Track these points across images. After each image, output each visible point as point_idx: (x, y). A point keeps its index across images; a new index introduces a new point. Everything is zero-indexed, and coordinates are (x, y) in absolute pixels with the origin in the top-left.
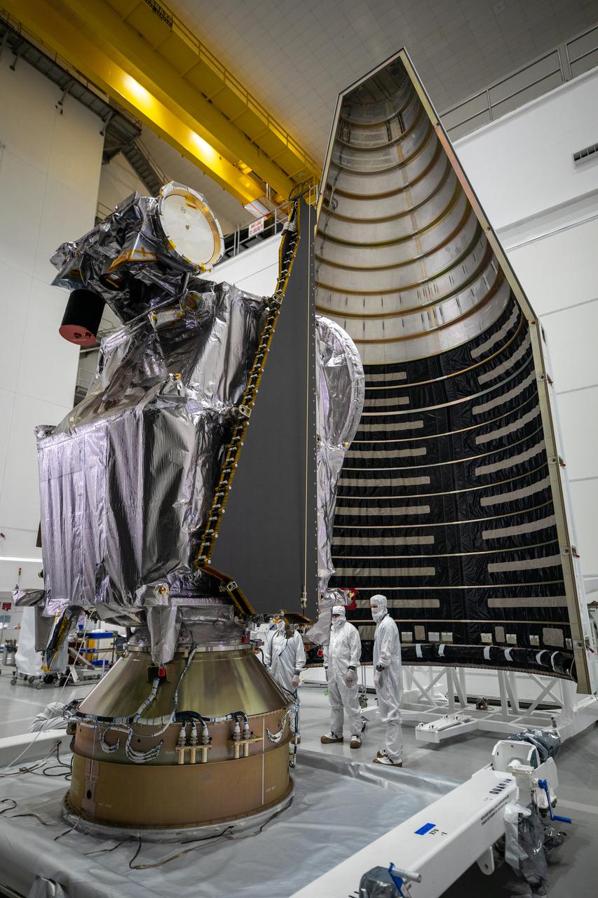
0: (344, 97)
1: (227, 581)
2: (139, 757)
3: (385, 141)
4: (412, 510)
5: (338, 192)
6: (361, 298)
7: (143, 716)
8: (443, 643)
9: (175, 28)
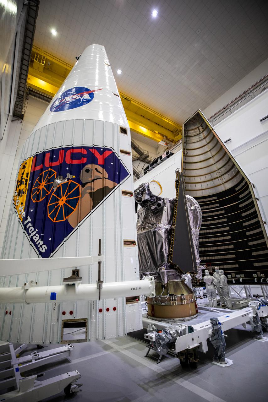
0: (184, 124)
1: (176, 265)
2: (163, 304)
3: (198, 132)
4: (225, 238)
5: (187, 150)
6: (199, 177)
7: (162, 295)
8: (241, 278)
9: (131, 102)
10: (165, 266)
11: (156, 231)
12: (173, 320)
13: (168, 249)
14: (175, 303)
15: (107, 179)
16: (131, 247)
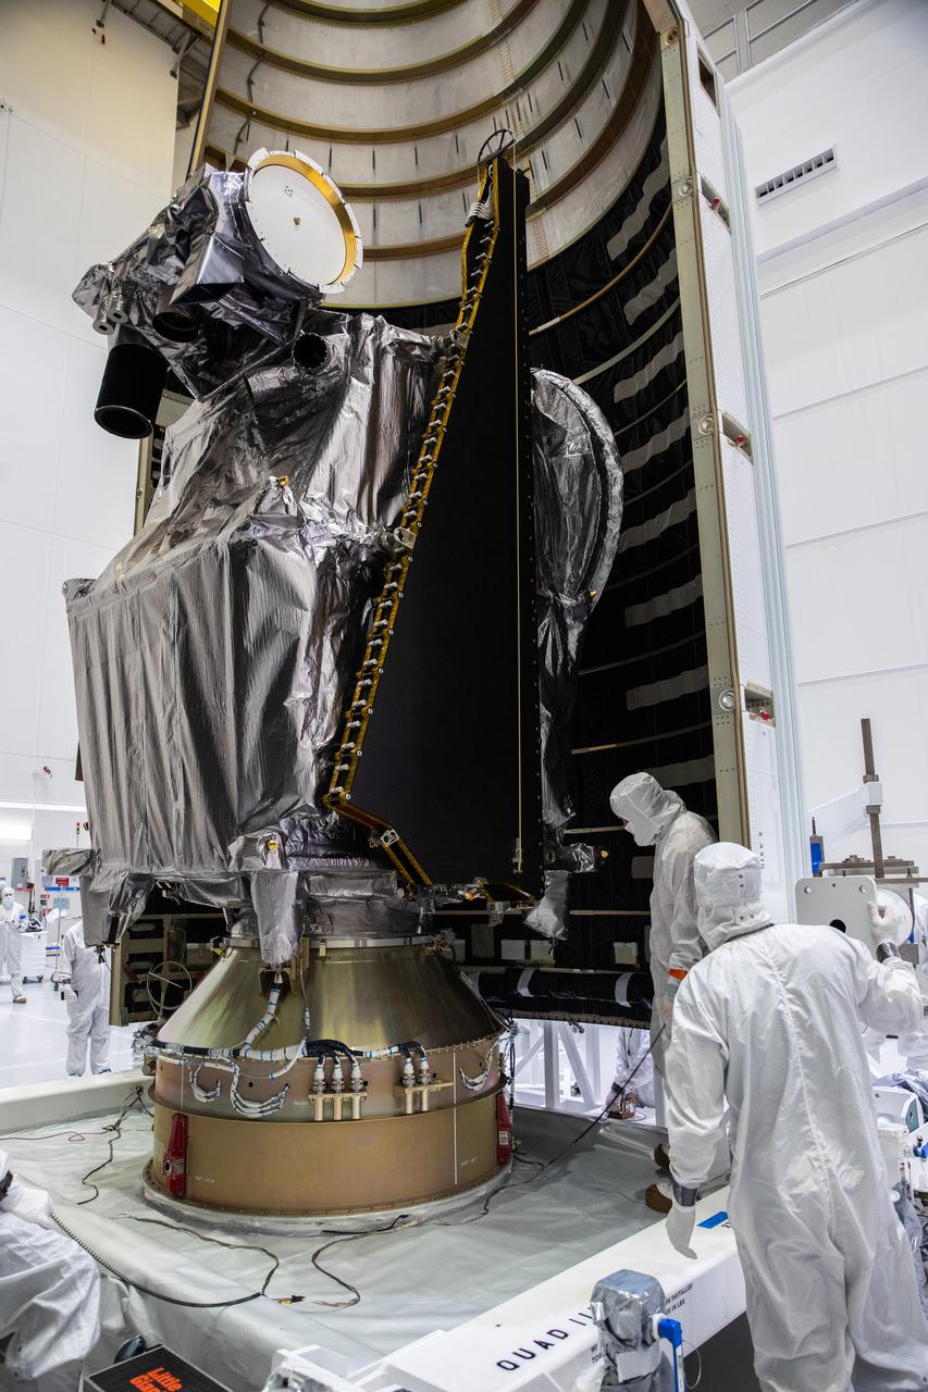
1: (381, 830)
2: (253, 1110)
7: (256, 1046)
10: (293, 827)
11: (254, 543)
12: (313, 1227)
13: (331, 699)
14: (349, 1104)
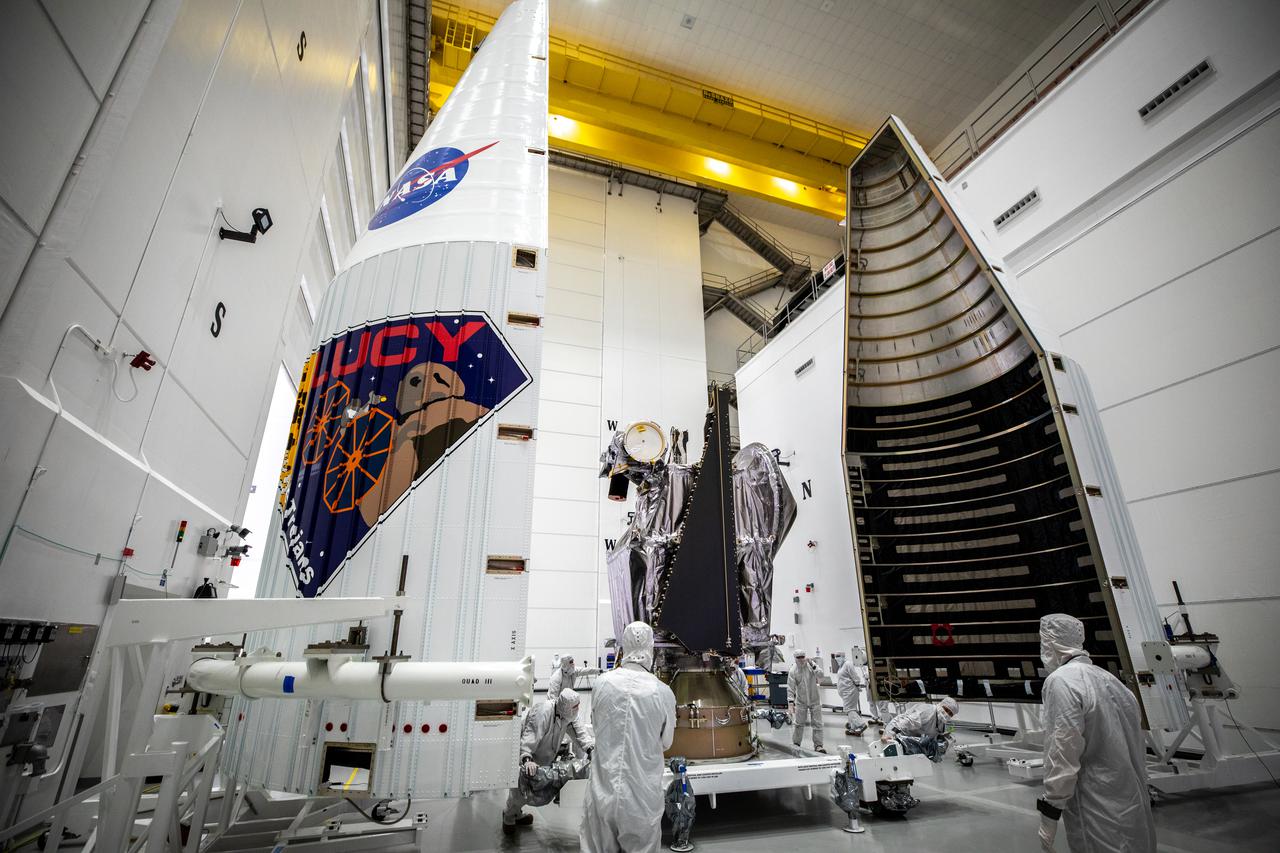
0: (852, 170)
3: (901, 190)
5: (864, 251)
6: (910, 338)
9: (736, 105)
15: (461, 398)
16: (509, 575)
